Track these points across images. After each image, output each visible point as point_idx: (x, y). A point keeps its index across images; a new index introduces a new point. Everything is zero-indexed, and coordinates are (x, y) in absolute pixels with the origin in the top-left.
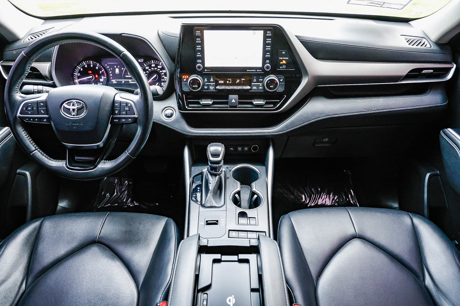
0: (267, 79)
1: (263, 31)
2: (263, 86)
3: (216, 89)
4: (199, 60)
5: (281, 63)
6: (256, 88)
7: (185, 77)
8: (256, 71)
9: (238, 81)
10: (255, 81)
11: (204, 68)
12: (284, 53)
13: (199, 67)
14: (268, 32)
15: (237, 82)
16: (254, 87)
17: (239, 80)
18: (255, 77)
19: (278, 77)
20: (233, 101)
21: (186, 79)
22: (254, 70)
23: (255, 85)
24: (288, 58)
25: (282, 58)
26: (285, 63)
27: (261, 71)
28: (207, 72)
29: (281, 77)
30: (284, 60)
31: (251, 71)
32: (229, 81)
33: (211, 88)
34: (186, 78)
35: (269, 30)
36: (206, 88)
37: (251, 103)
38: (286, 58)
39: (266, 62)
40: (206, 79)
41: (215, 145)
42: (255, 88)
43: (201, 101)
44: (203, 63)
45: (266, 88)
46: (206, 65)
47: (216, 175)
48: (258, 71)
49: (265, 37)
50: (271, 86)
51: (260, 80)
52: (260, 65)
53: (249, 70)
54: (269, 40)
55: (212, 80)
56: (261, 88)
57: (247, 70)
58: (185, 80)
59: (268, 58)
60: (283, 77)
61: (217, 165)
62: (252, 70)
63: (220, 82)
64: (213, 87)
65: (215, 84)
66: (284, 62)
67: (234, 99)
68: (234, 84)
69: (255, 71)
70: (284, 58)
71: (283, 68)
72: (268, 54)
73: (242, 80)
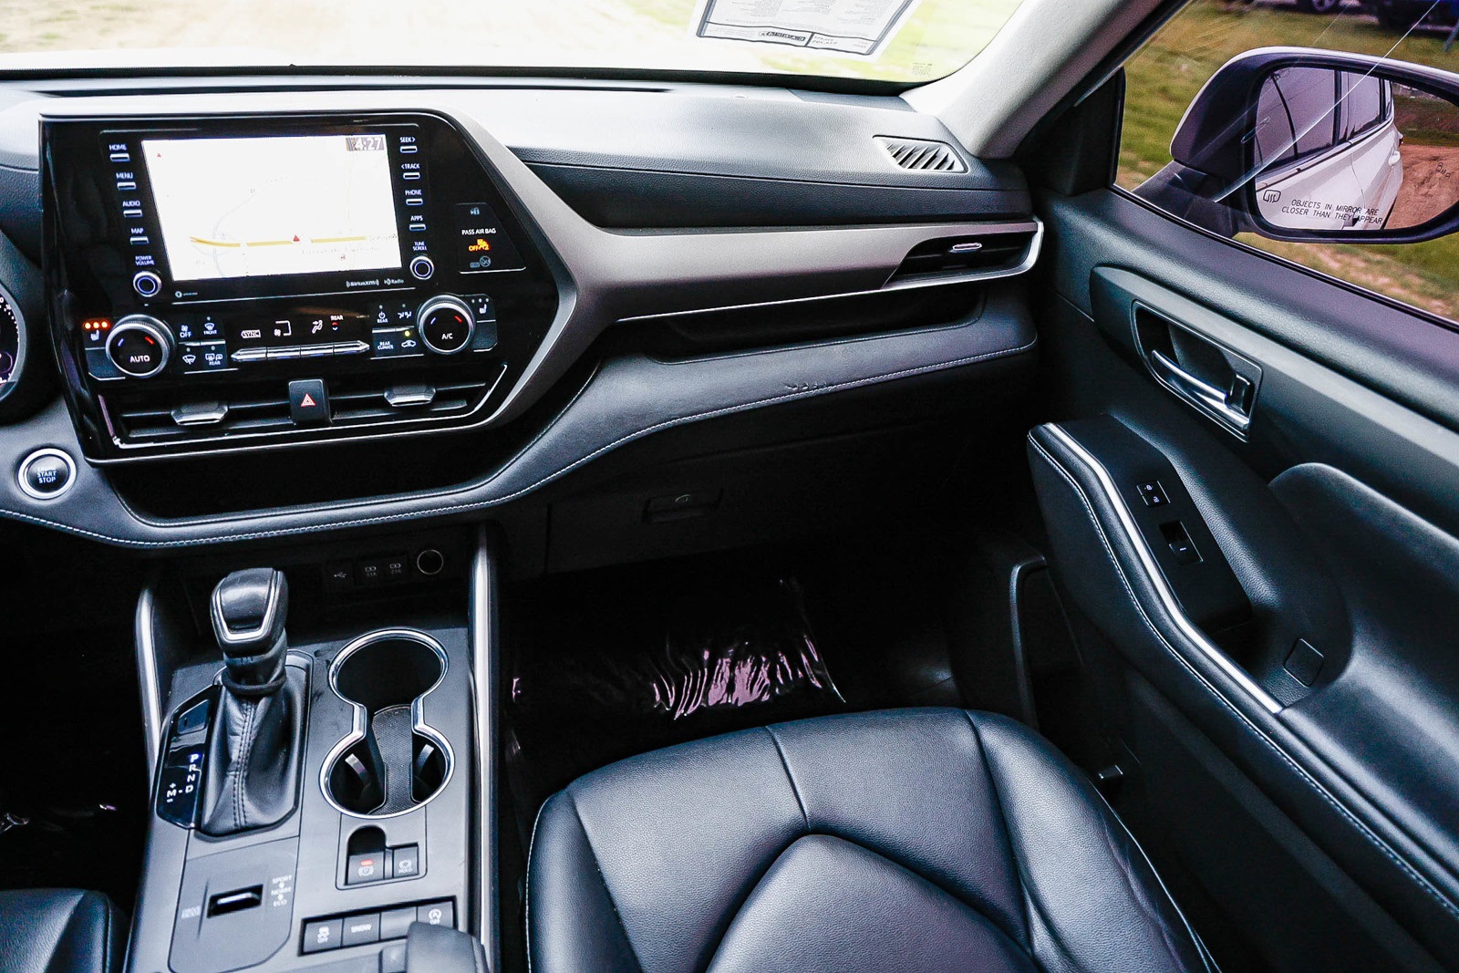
0: (427, 310)
1: (384, 136)
2: (415, 335)
3: (231, 363)
4: (143, 258)
5: (472, 248)
6: (392, 347)
7: (94, 326)
8: (382, 286)
9: (318, 326)
10: (382, 318)
11: (170, 285)
12: (475, 212)
13: (146, 284)
14: (403, 140)
15: (314, 332)
16: (381, 343)
17: (321, 321)
18: (381, 307)
19: (467, 300)
20: (305, 404)
21: (98, 332)
22: (372, 282)
23: (384, 337)
24: (493, 231)
25: (471, 232)
26: (487, 249)
27: (399, 281)
28: (183, 299)
29: (480, 300)
30: (484, 237)
31: (363, 284)
32: (284, 328)
33: (210, 358)
34: (101, 329)
35: (407, 132)
36: (189, 360)
37: (383, 404)
38: (487, 231)
39: (415, 249)
40: (185, 328)
41: (244, 581)
42: (385, 345)
43: (180, 414)
44: (162, 265)
45: (428, 343)
46: (178, 275)
47: (254, 699)
48: (388, 282)
49: (396, 160)
50: (444, 336)
51: (402, 315)
52: (396, 263)
53: (352, 284)
54: (413, 166)
55: (210, 328)
56: (410, 345)
57: (348, 285)
58: (95, 337)
59: (418, 235)
60: (487, 300)
61: (256, 659)
62: (367, 283)
63: (246, 334)
64: (220, 357)
65: (224, 342)
66: (482, 244)
67: (307, 393)
68: (302, 337)
69: (377, 282)
70: (482, 231)
71: (481, 268)
72: (418, 218)
73: (334, 321)
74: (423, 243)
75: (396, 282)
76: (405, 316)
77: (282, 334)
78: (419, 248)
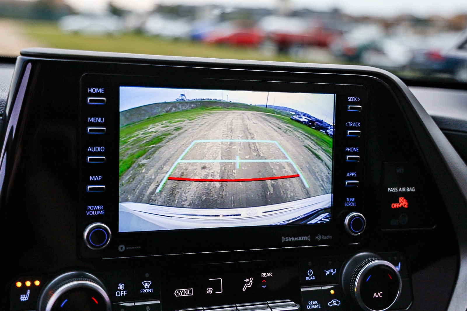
2: (340, 294)
5: (394, 206)
6: (319, 306)
8: (314, 241)
9: (249, 283)
10: (310, 276)
14: (351, 99)
15: (244, 289)
16: (309, 303)
17: (251, 279)
18: (310, 264)
21: (29, 292)
22: (304, 238)
23: (313, 296)
24: (412, 190)
26: (406, 206)
31: (296, 239)
32: (216, 286)
35: (355, 92)
38: (408, 190)
39: (346, 204)
42: (313, 304)
45: (361, 303)
48: (319, 238)
51: (327, 273)
53: (288, 239)
56: (335, 304)
58: (24, 298)
60: (401, 258)
62: (300, 238)
65: (158, 302)
66: (403, 202)
68: (233, 296)
71: (400, 226)
72: (352, 174)
73: (264, 278)
74: (353, 200)
75: (325, 238)
76: (331, 273)
77: (214, 291)
78: (350, 204)
